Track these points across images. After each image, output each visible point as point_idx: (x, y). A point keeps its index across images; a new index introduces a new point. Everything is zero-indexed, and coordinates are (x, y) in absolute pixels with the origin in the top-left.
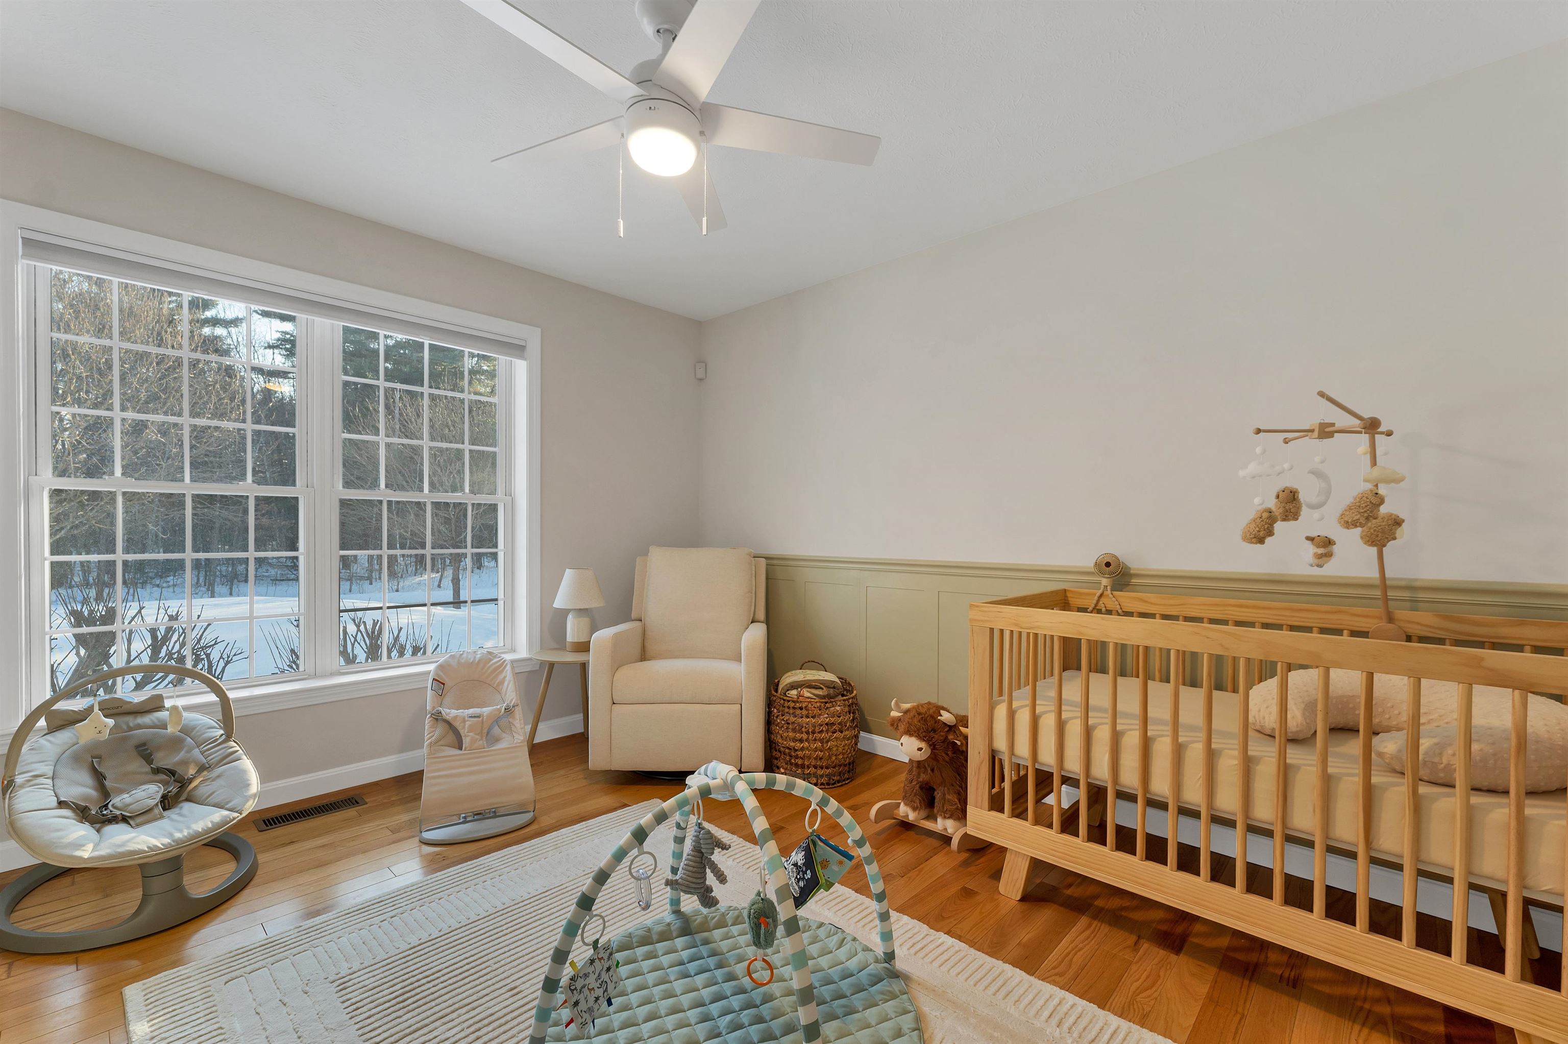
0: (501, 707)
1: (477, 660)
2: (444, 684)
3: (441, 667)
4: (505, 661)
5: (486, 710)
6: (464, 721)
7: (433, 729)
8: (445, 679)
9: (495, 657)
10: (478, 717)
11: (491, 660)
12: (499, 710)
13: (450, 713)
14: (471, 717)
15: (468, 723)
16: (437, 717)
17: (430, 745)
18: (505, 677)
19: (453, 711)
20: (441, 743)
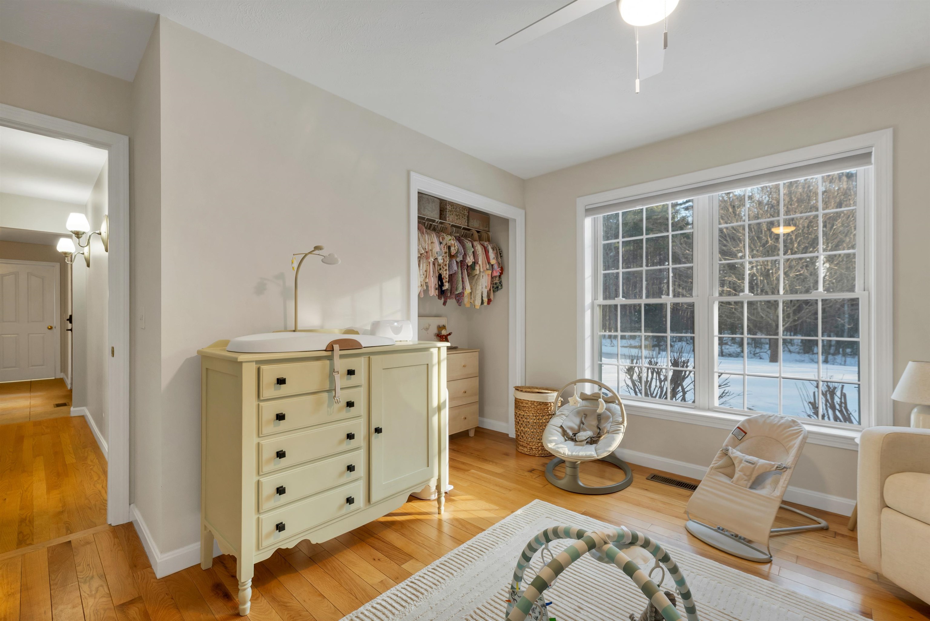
0: (774, 465)
1: (780, 423)
2: (746, 433)
3: (748, 421)
4: (802, 431)
5: (762, 461)
6: (741, 462)
7: (719, 459)
8: (747, 429)
9: (796, 425)
10: (753, 464)
11: (791, 427)
12: (773, 465)
13: (735, 453)
14: (747, 462)
15: (742, 465)
16: (725, 453)
17: (712, 468)
18: (795, 444)
19: (738, 452)
20: (720, 470)
